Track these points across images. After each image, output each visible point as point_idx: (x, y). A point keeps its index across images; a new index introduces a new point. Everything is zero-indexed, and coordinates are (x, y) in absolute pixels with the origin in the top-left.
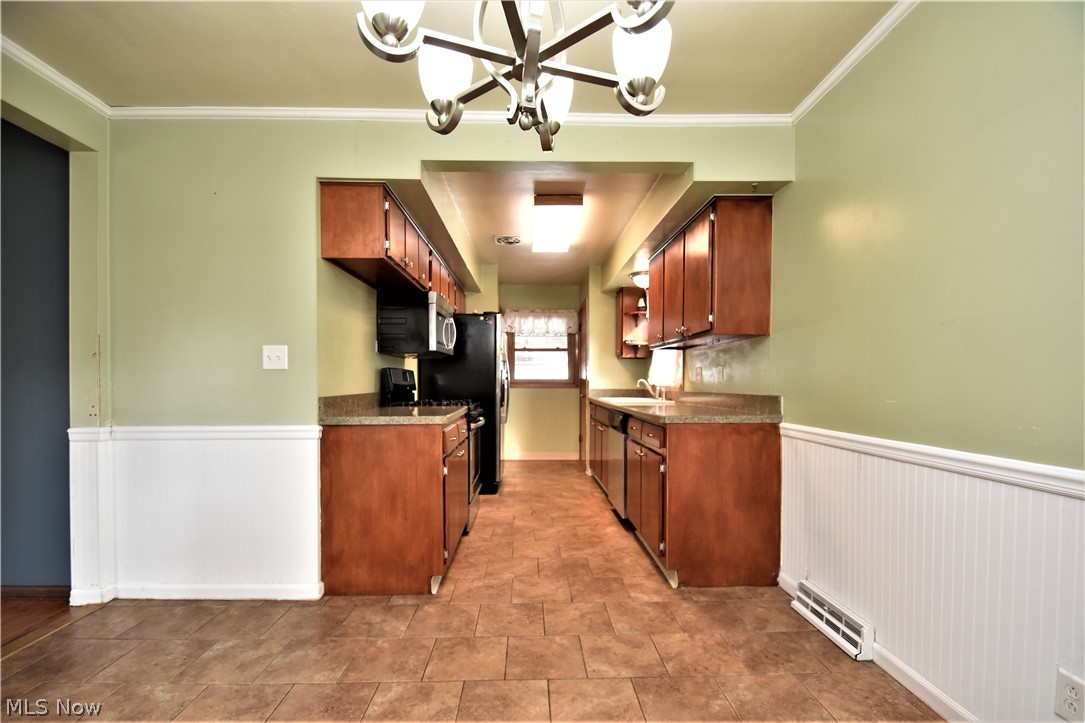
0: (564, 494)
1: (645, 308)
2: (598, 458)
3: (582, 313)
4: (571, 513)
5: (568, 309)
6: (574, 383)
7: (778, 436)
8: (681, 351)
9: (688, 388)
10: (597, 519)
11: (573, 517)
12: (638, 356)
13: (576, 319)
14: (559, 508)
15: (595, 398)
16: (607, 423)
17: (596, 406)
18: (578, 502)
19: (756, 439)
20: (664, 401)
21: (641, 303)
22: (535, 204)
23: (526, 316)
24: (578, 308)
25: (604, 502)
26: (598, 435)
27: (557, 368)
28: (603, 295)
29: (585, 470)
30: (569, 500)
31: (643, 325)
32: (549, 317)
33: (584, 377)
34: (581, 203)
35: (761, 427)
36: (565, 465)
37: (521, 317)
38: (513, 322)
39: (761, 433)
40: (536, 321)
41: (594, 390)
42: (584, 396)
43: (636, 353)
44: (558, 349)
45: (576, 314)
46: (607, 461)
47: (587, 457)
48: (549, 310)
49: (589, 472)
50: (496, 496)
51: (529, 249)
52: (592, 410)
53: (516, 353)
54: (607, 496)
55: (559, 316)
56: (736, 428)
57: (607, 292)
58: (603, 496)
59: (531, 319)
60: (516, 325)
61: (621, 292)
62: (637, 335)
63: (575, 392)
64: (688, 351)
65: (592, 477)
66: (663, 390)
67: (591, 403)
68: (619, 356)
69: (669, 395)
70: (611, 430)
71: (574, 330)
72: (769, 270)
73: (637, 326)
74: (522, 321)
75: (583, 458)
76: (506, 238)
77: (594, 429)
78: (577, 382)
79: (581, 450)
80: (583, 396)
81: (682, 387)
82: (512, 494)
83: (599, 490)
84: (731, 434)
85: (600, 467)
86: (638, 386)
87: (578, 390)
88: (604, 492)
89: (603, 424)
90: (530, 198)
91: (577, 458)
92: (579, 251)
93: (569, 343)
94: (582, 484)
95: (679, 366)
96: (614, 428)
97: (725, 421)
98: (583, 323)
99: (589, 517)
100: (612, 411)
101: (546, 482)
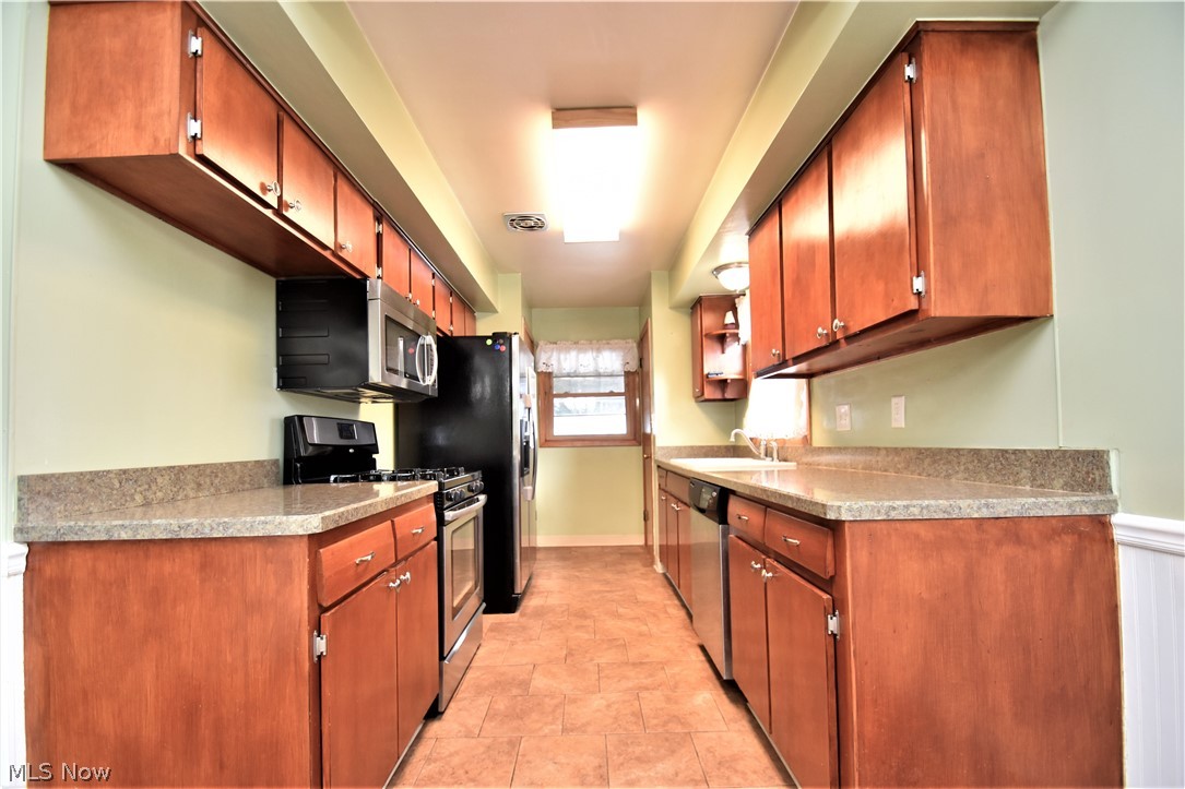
0: (621, 610)
1: (736, 325)
2: (673, 542)
3: (643, 341)
4: (633, 655)
5: (624, 339)
6: (635, 439)
7: (1109, 544)
8: (803, 382)
9: (818, 441)
10: (676, 670)
11: (634, 664)
12: (728, 396)
13: (635, 350)
14: (612, 642)
15: (664, 460)
16: (687, 500)
17: (667, 471)
18: (644, 628)
19: (1058, 553)
20: (776, 462)
21: (729, 318)
22: (555, 126)
23: (568, 350)
24: (638, 336)
25: (687, 629)
26: (672, 517)
27: (611, 419)
28: (673, 312)
29: (652, 562)
30: (630, 625)
31: (734, 350)
32: (599, 350)
33: (648, 431)
34: (635, 122)
35: (1069, 524)
36: (625, 553)
37: (560, 350)
38: (550, 358)
39: (1069, 539)
40: (581, 356)
41: (663, 448)
42: (649, 457)
43: (723, 392)
44: (611, 394)
45: (635, 345)
46: (688, 547)
47: (656, 542)
48: (598, 342)
49: (659, 568)
50: (516, 615)
51: (561, 235)
52: (660, 477)
53: (557, 401)
54: (690, 616)
55: (612, 349)
56: (1012, 529)
57: (677, 307)
58: (682, 614)
59: (573, 354)
60: (554, 361)
61: (697, 305)
62: (725, 363)
63: (636, 452)
64: (815, 381)
65: (664, 575)
66: (774, 444)
67: (659, 467)
68: (700, 398)
69: (782, 452)
70: (695, 514)
71: (633, 367)
72: (1042, 176)
73: (723, 352)
74: (562, 356)
75: (650, 543)
76: (525, 218)
77: (664, 505)
78: (639, 436)
79: (647, 532)
80: (647, 459)
81: (807, 440)
82: (539, 613)
83: (677, 602)
84: (999, 543)
85: (675, 556)
86: (732, 439)
87: (641, 448)
88: (684, 606)
89: (679, 500)
90: (546, 118)
91: (642, 543)
92: (634, 240)
93: (627, 385)
94: (648, 587)
95: (801, 406)
96: (702, 511)
97: (985, 513)
98: (645, 356)
99: (663, 665)
100: (696, 483)
101: (596, 587)
